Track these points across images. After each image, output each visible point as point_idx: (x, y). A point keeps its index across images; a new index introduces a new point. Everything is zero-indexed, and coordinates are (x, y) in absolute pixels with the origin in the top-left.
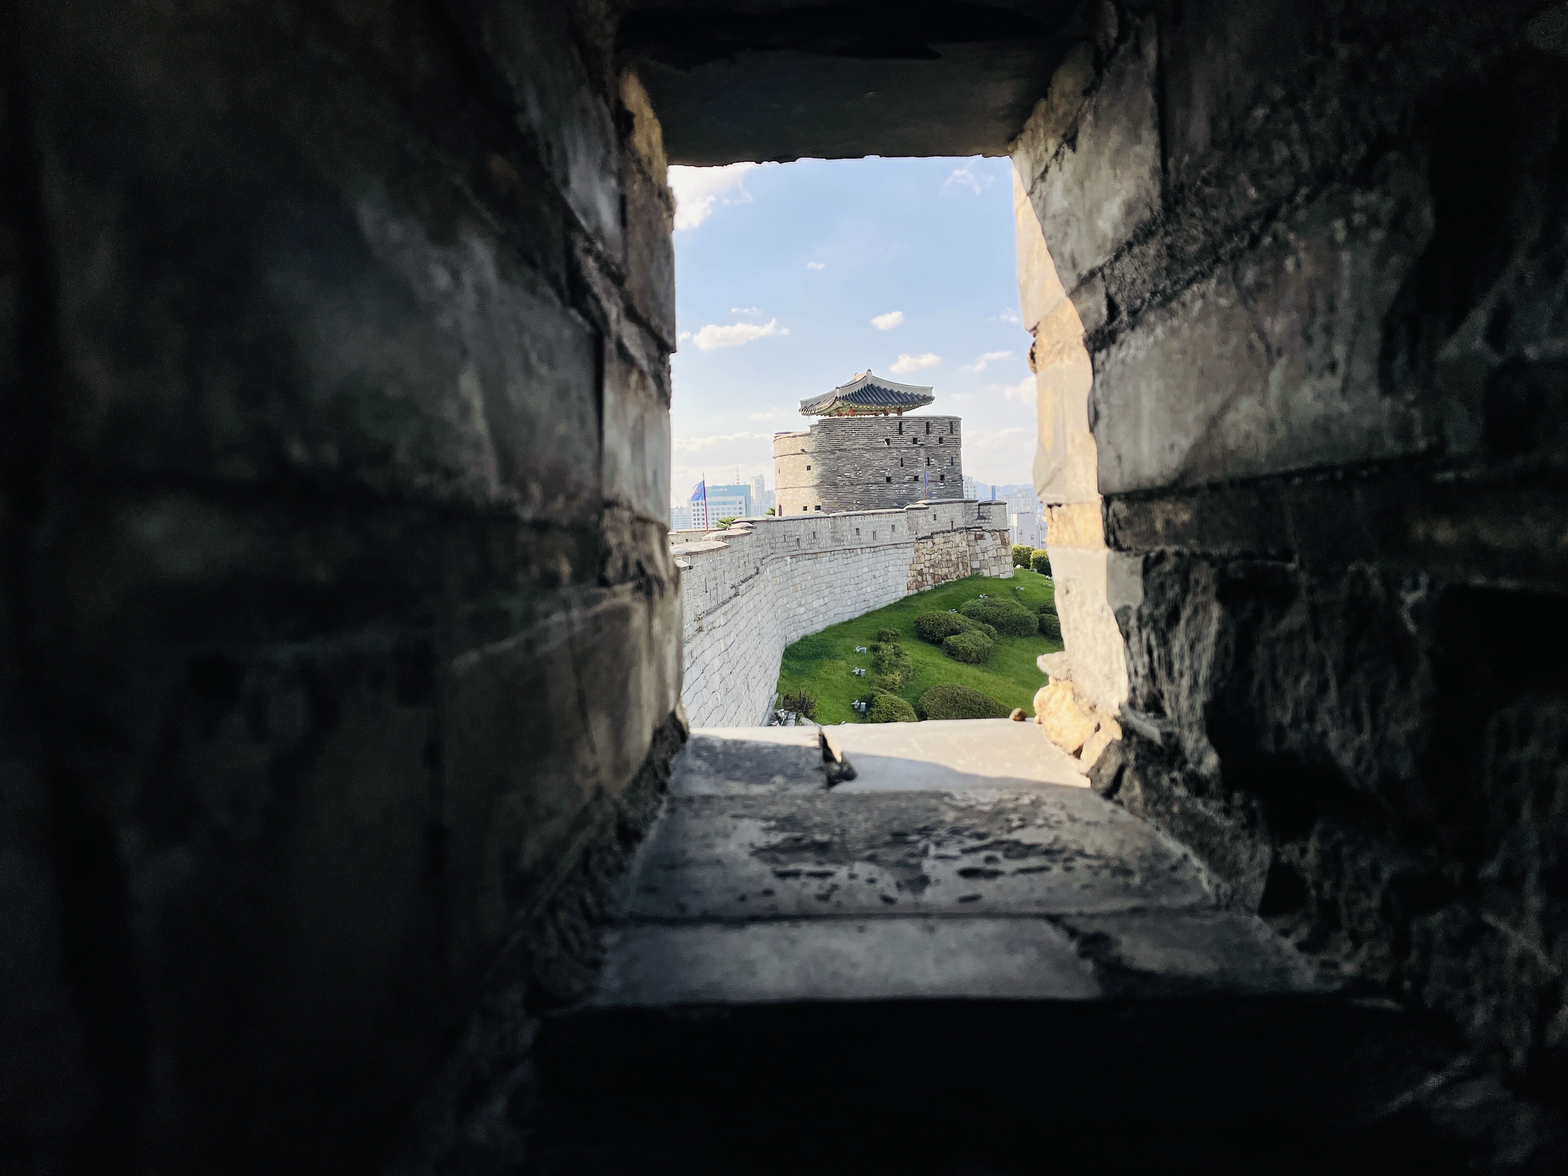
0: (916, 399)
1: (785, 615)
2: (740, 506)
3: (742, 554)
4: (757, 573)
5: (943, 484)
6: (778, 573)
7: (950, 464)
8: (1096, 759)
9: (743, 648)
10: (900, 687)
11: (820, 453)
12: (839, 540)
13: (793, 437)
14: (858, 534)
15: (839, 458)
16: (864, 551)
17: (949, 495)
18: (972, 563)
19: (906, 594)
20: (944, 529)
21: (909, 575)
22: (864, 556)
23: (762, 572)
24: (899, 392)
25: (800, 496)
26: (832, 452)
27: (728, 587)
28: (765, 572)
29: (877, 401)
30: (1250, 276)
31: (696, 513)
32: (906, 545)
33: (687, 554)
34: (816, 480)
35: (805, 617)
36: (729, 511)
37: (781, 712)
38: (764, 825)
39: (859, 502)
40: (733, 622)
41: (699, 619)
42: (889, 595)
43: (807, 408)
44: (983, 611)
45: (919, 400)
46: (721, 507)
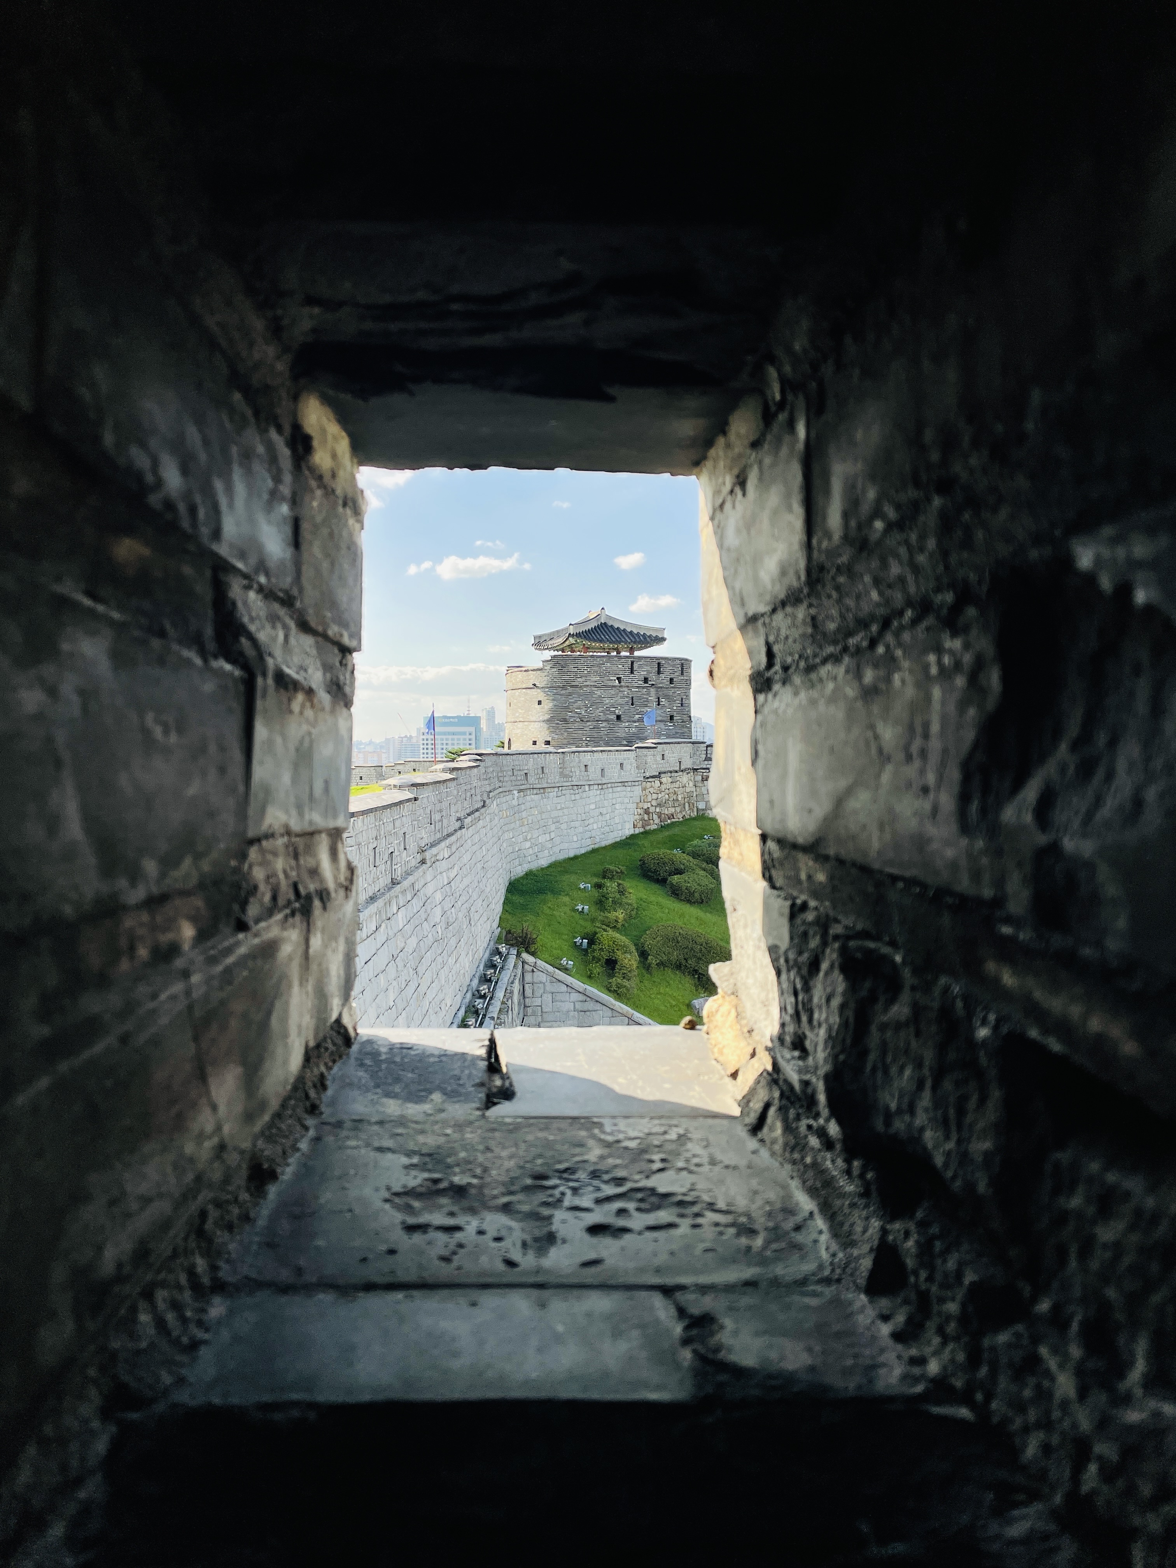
0: (648, 639)
1: (510, 849)
2: (470, 737)
3: (469, 786)
4: (484, 806)
5: (672, 724)
6: (505, 806)
7: (680, 705)
8: (748, 1089)
9: (466, 881)
10: (623, 925)
11: (552, 688)
12: (566, 776)
13: (525, 671)
14: (586, 771)
15: (570, 694)
16: (592, 787)
17: (678, 735)
18: (698, 803)
19: (632, 832)
20: (671, 769)
21: (636, 814)
22: (591, 793)
23: (489, 805)
24: (631, 631)
25: (530, 730)
26: (564, 688)
27: (454, 820)
28: (492, 805)
29: (609, 639)
30: (869, 675)
31: (425, 742)
32: (633, 783)
33: (413, 785)
34: (546, 715)
35: (531, 851)
36: (458, 742)
37: (503, 947)
38: (405, 1160)
39: (588, 739)
40: (457, 854)
41: (423, 852)
42: (615, 833)
43: (540, 643)
44: (707, 851)
45: (651, 640)
46: (450, 737)
